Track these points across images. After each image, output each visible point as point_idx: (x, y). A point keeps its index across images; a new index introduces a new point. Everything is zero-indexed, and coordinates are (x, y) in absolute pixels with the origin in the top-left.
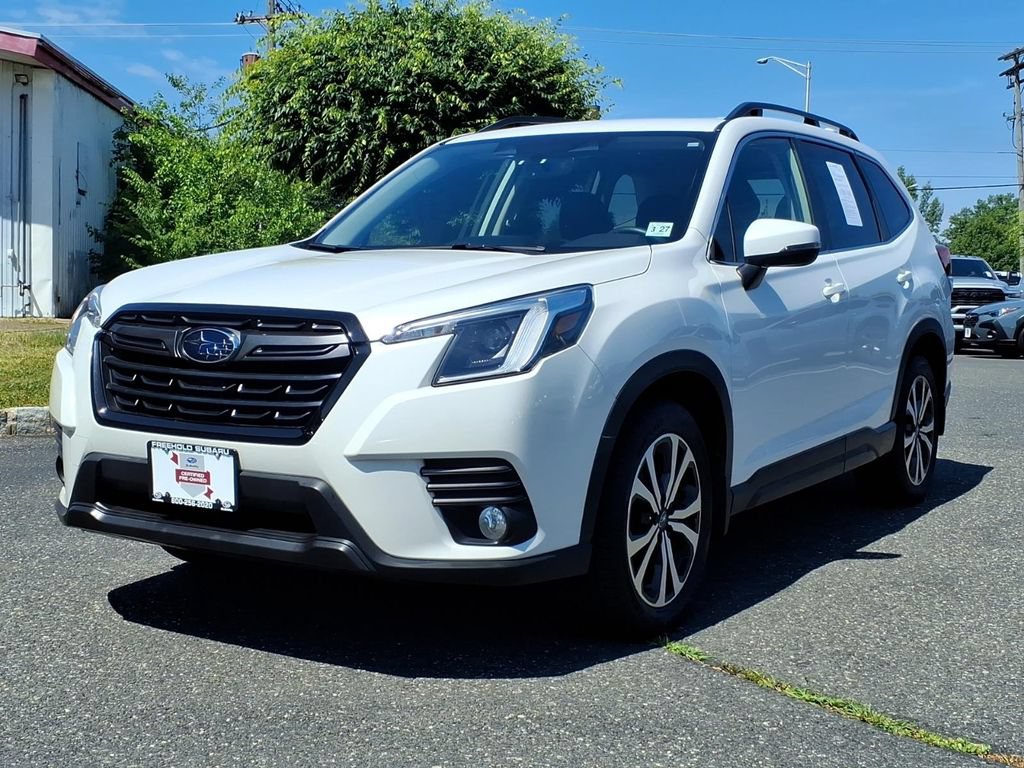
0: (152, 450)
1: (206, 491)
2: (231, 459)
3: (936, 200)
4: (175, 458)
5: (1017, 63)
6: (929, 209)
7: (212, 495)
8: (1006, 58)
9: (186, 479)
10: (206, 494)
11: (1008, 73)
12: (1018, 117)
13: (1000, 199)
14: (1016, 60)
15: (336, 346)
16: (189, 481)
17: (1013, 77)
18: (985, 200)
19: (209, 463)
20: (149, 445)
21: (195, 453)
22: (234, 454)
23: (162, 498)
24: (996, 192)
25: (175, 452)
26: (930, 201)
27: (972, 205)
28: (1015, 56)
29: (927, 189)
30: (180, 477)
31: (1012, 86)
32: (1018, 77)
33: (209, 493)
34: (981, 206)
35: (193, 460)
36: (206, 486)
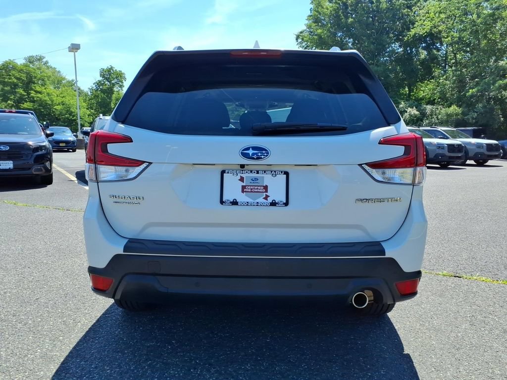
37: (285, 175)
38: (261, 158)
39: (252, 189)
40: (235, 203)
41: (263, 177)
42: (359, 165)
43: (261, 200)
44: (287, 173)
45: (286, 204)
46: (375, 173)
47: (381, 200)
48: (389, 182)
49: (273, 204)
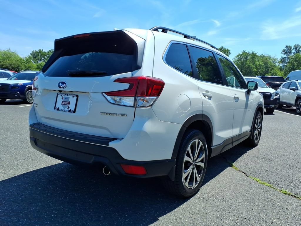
37: (76, 97)
38: (63, 87)
39: (64, 103)
40: (58, 109)
41: (69, 98)
42: (101, 93)
43: (66, 109)
44: (77, 96)
45: (74, 112)
46: (109, 98)
47: (113, 114)
48: (116, 104)
49: (70, 111)
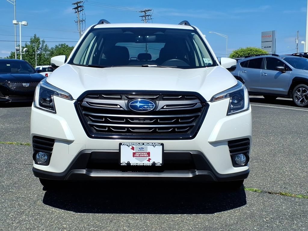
0: (121, 146)
1: (148, 159)
2: (161, 146)
3: (46, 45)
4: (133, 148)
5: (78, 6)
6: (44, 47)
7: (150, 160)
8: (74, 4)
9: (138, 155)
10: (147, 160)
11: (75, 9)
12: (79, 22)
13: (62, 45)
14: (77, 5)
15: (197, 104)
16: (139, 156)
17: (77, 10)
18: (58, 45)
19: (150, 149)
20: (120, 144)
21: (143, 146)
22: (162, 145)
23: (126, 164)
24: (61, 43)
25: (133, 146)
26: (45, 45)
27: (54, 47)
28: (77, 3)
29: (43, 42)
30: (135, 155)
31: (76, 12)
32: (78, 10)
33: (149, 160)
34: (57, 47)
35: (142, 148)
36: (148, 157)
